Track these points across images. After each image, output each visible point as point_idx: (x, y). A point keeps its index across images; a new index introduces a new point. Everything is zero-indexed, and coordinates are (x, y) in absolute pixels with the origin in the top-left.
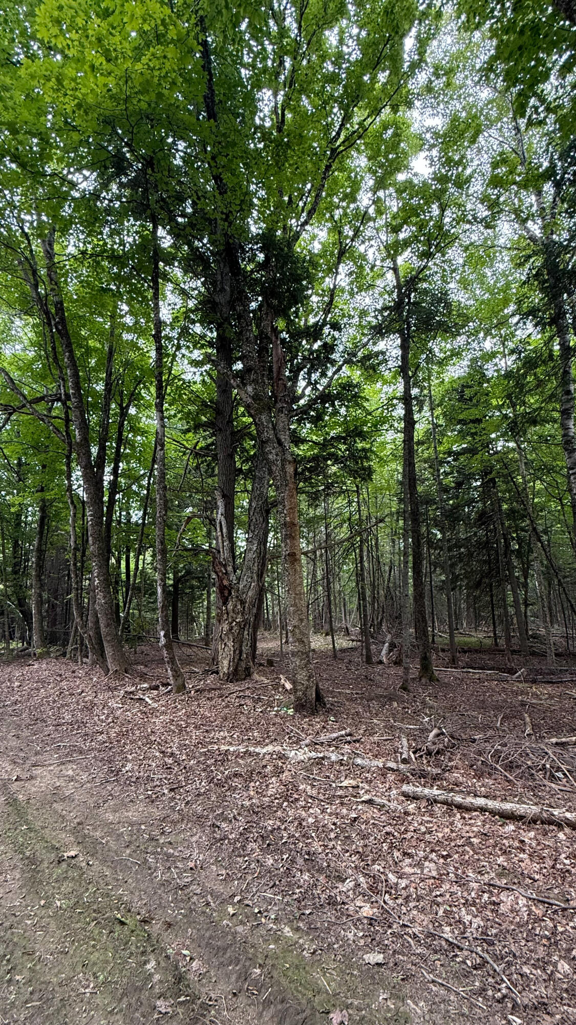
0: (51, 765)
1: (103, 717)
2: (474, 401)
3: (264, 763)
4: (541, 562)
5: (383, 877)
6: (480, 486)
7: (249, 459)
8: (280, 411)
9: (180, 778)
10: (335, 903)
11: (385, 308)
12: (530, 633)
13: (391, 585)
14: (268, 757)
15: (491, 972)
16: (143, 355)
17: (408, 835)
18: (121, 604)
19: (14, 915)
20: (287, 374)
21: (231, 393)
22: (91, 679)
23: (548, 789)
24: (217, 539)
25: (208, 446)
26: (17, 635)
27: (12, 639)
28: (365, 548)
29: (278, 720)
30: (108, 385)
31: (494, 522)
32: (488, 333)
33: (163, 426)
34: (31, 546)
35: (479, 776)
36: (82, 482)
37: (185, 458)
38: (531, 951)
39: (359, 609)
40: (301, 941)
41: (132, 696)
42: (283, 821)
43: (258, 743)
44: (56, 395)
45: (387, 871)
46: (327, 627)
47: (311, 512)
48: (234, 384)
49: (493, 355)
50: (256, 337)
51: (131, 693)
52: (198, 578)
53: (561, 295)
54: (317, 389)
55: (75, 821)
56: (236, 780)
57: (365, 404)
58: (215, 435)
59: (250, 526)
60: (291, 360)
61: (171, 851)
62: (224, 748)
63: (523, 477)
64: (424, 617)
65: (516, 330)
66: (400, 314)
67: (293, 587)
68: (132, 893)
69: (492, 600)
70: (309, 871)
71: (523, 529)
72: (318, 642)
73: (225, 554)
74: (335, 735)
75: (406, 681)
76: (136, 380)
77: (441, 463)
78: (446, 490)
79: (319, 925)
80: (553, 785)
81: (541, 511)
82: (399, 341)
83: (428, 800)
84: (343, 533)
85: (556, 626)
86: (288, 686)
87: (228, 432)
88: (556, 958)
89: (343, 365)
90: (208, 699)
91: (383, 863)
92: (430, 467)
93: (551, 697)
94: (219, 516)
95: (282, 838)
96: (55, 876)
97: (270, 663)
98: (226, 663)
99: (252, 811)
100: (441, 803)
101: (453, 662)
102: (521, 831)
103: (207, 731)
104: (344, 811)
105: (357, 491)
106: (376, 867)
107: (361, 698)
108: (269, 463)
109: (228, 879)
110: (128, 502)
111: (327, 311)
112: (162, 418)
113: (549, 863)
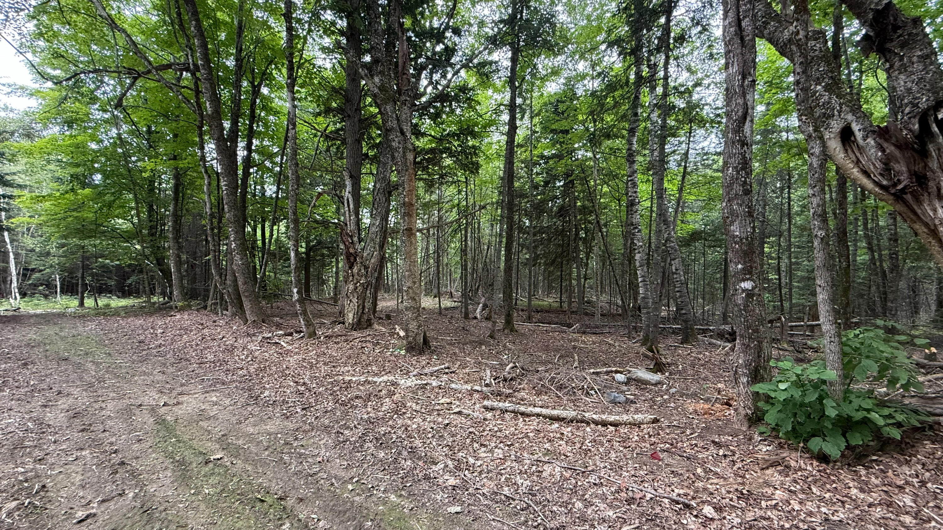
0: (195, 393)
1: (243, 357)
2: (566, 115)
3: (380, 388)
4: (600, 247)
5: (465, 460)
6: (562, 186)
7: (376, 146)
8: (404, 103)
9: (311, 400)
10: (430, 478)
11: (501, 21)
12: (586, 299)
13: (488, 260)
14: (383, 384)
15: (532, 511)
16: (273, 34)
17: (486, 433)
18: (258, 267)
19: (168, 501)
20: (411, 71)
21: (360, 84)
22: (232, 328)
23: (583, 401)
24: (344, 215)
25: (339, 130)
26: (158, 290)
27: (152, 294)
28: (469, 230)
29: (393, 358)
30: (238, 60)
31: (570, 215)
32: (582, 57)
33: (295, 107)
34: (168, 211)
35: (539, 394)
36: (215, 156)
37: (316, 139)
38: (559, 498)
39: (461, 278)
40: (403, 503)
41: (269, 341)
42: (392, 427)
43: (376, 375)
44: (184, 64)
45: (468, 456)
46: (435, 291)
47: (427, 198)
48: (363, 73)
49: (583, 77)
50: (384, 31)
51: (268, 338)
52: (328, 248)
53: (642, 30)
54: (437, 89)
55: (220, 434)
56: (357, 401)
57: (477, 107)
58: (345, 121)
59: (374, 204)
60: (416, 59)
61: (303, 451)
62: (347, 378)
63: (595, 181)
64: (510, 285)
65: (603, 56)
66: (513, 29)
67: (410, 256)
68: (270, 481)
69: (561, 275)
70: (411, 459)
71: (590, 222)
72: (428, 302)
73: (352, 227)
74: (436, 368)
75: (493, 331)
76: (267, 60)
77: (536, 164)
78: (536, 187)
79: (416, 492)
80: (587, 399)
81: (604, 209)
82: (509, 54)
83: (501, 410)
84: (453, 215)
85: (604, 295)
86: (402, 333)
87: (356, 119)
88: (575, 500)
89: (461, 69)
90: (335, 343)
91: (465, 452)
92: (526, 167)
93: (594, 343)
94: (347, 193)
95: (392, 439)
96: (203, 473)
97: (388, 317)
98: (351, 315)
99: (369, 421)
100: (511, 412)
101: (529, 319)
102: (563, 428)
103: (334, 367)
104: (440, 420)
105: (466, 182)
106: (461, 454)
107: (459, 343)
108: (393, 150)
109: (347, 468)
110: (262, 177)
111: (451, 15)
112: (294, 99)
113: (578, 445)
